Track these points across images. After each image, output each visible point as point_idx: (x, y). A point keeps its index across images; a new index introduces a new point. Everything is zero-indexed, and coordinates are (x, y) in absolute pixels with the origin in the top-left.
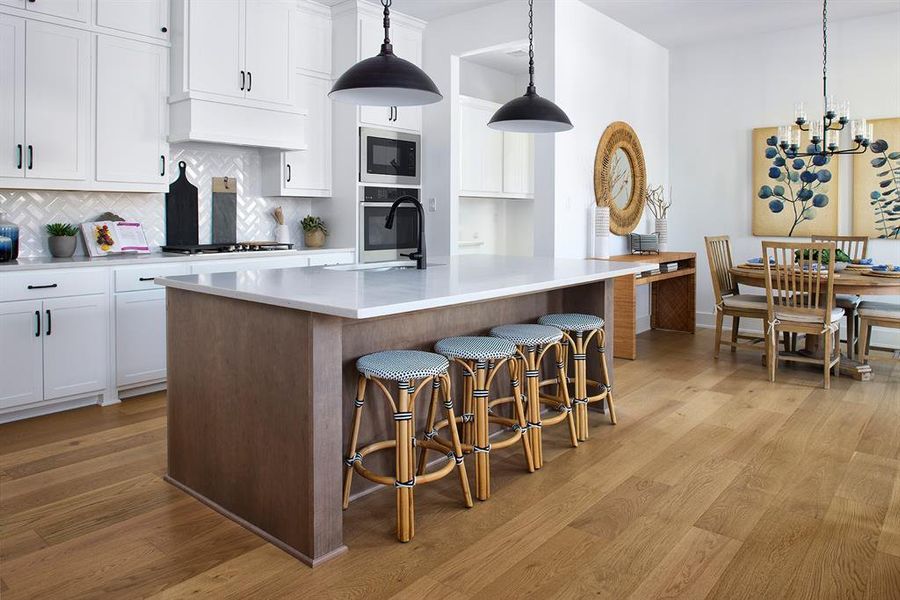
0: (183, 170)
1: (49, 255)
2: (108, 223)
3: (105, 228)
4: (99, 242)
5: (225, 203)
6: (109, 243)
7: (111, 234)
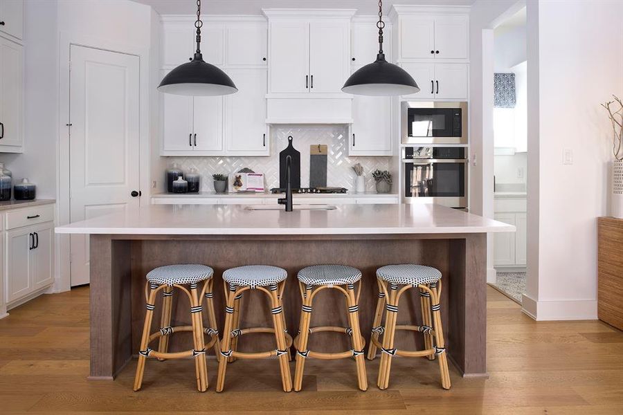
0: (290, 142)
1: (213, 190)
2: (242, 174)
3: (240, 176)
4: (235, 185)
5: (319, 161)
6: (240, 185)
7: (242, 180)
